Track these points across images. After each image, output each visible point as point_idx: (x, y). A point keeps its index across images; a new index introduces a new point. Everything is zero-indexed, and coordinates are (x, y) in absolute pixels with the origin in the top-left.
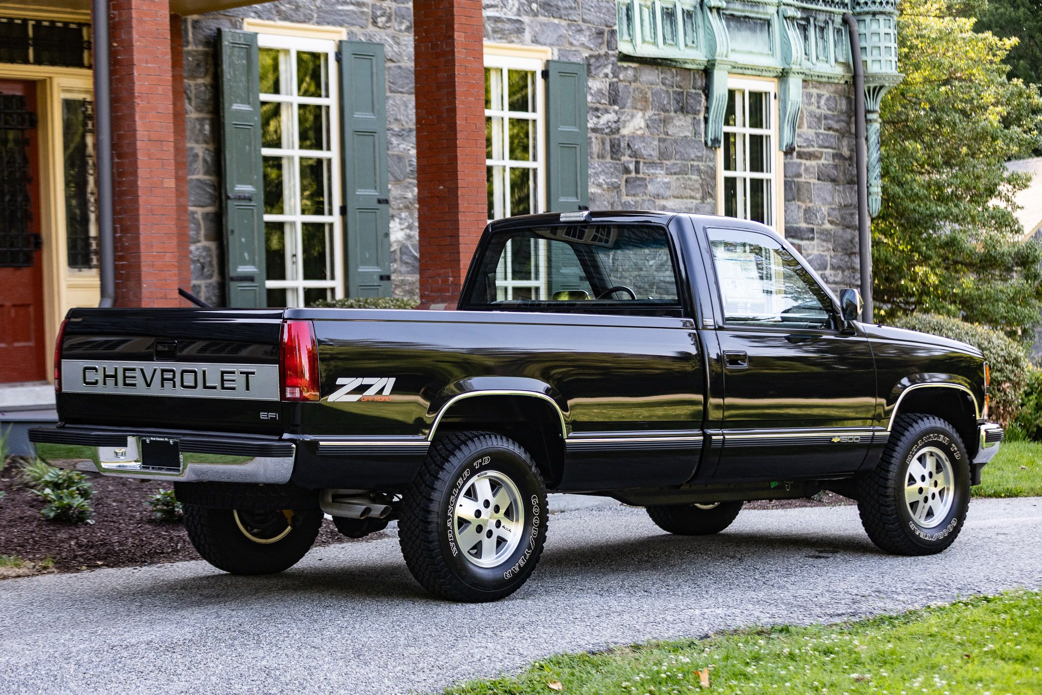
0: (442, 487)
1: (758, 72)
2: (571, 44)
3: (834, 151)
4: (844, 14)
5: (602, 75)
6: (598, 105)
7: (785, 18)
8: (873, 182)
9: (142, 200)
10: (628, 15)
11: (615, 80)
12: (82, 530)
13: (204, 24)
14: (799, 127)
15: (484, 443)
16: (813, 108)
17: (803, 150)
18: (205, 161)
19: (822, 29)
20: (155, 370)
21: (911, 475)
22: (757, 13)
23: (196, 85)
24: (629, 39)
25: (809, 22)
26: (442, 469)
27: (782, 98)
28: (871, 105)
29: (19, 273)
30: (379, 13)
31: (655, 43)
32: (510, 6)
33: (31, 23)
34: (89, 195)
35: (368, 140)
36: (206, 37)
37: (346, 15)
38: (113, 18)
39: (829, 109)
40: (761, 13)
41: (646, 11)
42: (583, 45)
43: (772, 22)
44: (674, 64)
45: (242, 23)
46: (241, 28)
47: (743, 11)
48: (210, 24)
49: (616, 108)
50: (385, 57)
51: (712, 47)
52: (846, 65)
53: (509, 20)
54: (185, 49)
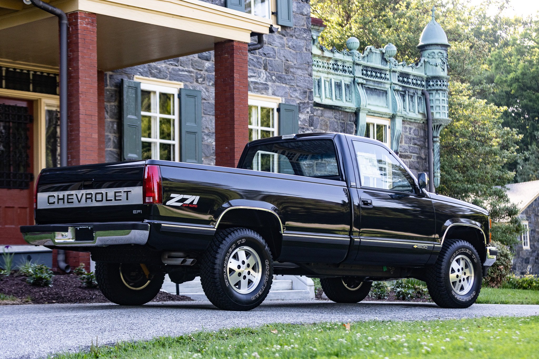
0: (221, 252)
1: (381, 115)
2: (291, 97)
3: (418, 155)
4: (423, 90)
5: (306, 112)
6: (304, 126)
7: (394, 90)
8: (436, 170)
9: (81, 143)
10: (318, 85)
11: (312, 115)
12: (46, 289)
13: (115, 77)
14: (400, 143)
15: (242, 233)
16: (407, 134)
17: (402, 153)
18: (114, 142)
19: (412, 97)
20: (83, 194)
21: (452, 268)
22: (381, 87)
23: (110, 105)
24: (319, 96)
25: (405, 93)
26: (222, 243)
27: (392, 128)
28: (435, 134)
29: (22, 192)
30: (199, 76)
31: (331, 99)
32: (262, 77)
33: (32, 73)
34: (57, 156)
35: (193, 136)
36: (116, 83)
37: (184, 76)
38: (69, 56)
39: (415, 135)
40: (382, 88)
41: (327, 83)
42: (297, 97)
43: (388, 92)
44: (340, 109)
45: (133, 77)
46: (133, 79)
47: (374, 86)
48: (118, 77)
49: (312, 128)
50: (202, 97)
51: (359, 102)
52: (423, 114)
53: (262, 83)
54: (106, 88)
